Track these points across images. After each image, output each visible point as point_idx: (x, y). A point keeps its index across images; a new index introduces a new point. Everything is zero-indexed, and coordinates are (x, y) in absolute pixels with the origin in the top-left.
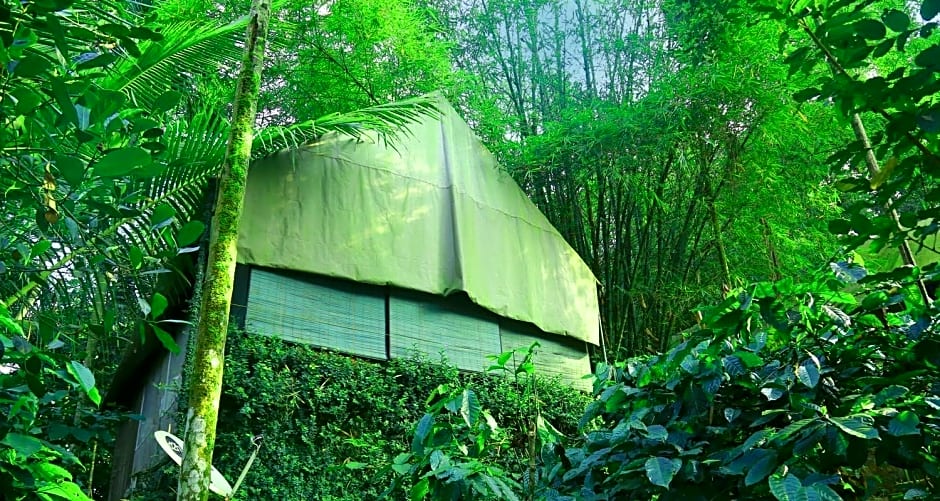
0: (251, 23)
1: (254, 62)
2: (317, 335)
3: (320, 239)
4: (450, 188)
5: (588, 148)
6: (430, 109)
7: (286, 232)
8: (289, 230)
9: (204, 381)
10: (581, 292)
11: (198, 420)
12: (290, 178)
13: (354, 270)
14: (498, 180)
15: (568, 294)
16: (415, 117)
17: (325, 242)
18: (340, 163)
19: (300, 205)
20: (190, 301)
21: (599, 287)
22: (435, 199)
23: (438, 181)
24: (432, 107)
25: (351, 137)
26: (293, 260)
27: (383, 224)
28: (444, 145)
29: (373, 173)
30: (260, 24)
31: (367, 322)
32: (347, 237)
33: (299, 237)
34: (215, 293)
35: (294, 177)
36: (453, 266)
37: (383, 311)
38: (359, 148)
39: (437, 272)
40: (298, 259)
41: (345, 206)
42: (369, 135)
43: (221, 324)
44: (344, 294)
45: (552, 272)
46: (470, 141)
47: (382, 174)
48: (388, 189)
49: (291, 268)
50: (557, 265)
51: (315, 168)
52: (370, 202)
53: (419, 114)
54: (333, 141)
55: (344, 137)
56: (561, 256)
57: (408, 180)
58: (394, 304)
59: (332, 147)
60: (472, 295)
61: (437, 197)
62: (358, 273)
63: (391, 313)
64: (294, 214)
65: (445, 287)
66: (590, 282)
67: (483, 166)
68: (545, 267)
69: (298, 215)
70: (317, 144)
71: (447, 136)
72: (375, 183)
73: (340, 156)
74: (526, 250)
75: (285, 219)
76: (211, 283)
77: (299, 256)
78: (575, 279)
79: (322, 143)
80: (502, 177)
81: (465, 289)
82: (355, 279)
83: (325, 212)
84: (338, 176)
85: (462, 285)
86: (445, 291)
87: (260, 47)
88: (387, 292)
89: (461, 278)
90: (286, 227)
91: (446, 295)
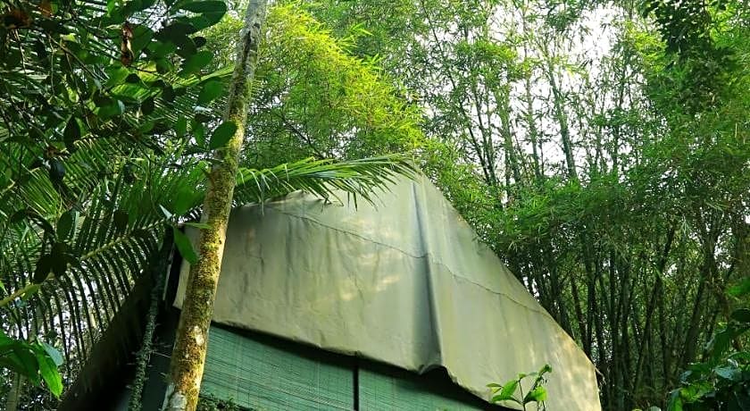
0: (245, 38)
1: (247, 70)
2: (276, 405)
3: (283, 300)
4: (424, 259)
5: (577, 219)
6: (403, 168)
7: (246, 288)
8: (249, 288)
9: (187, 356)
10: (578, 380)
11: (178, 395)
12: (252, 234)
13: (319, 336)
14: (478, 253)
15: (563, 380)
16: (389, 176)
17: (288, 303)
18: (306, 224)
19: (262, 262)
20: (137, 354)
21: (599, 378)
22: (408, 268)
23: (411, 249)
24: (407, 165)
25: (320, 197)
26: (253, 319)
27: (352, 291)
28: (418, 213)
29: (341, 235)
30: (253, 39)
31: (333, 396)
32: (312, 298)
33: (259, 295)
34: (203, 272)
35: (256, 233)
36: (429, 339)
37: (351, 386)
38: (326, 210)
39: (411, 346)
40: (258, 318)
41: (311, 269)
42: (337, 195)
43: (208, 303)
44: (308, 362)
45: (542, 356)
46: (446, 211)
47: (351, 237)
48: (357, 252)
49: (250, 327)
50: (548, 349)
51: (280, 226)
52: (338, 266)
53: (394, 173)
54: (299, 201)
55: (312, 197)
56: (553, 340)
57: (378, 246)
58: (363, 377)
59: (298, 206)
60: (452, 372)
61: (411, 267)
62: (323, 339)
63: (360, 387)
64: (255, 271)
65: (420, 363)
66: (588, 371)
67: (459, 238)
68: (535, 350)
69: (260, 270)
70: (282, 202)
71: (421, 203)
72: (344, 247)
73: (306, 216)
74: (512, 329)
75: (246, 276)
76: (199, 262)
77: (258, 315)
78: (570, 365)
79: (287, 201)
80: (482, 250)
81: (444, 365)
82: (320, 346)
83: (288, 271)
84: (303, 236)
85: (440, 360)
86: (421, 367)
87: (252, 58)
88: (356, 364)
89: (438, 352)
90: (247, 283)
91: (422, 372)
